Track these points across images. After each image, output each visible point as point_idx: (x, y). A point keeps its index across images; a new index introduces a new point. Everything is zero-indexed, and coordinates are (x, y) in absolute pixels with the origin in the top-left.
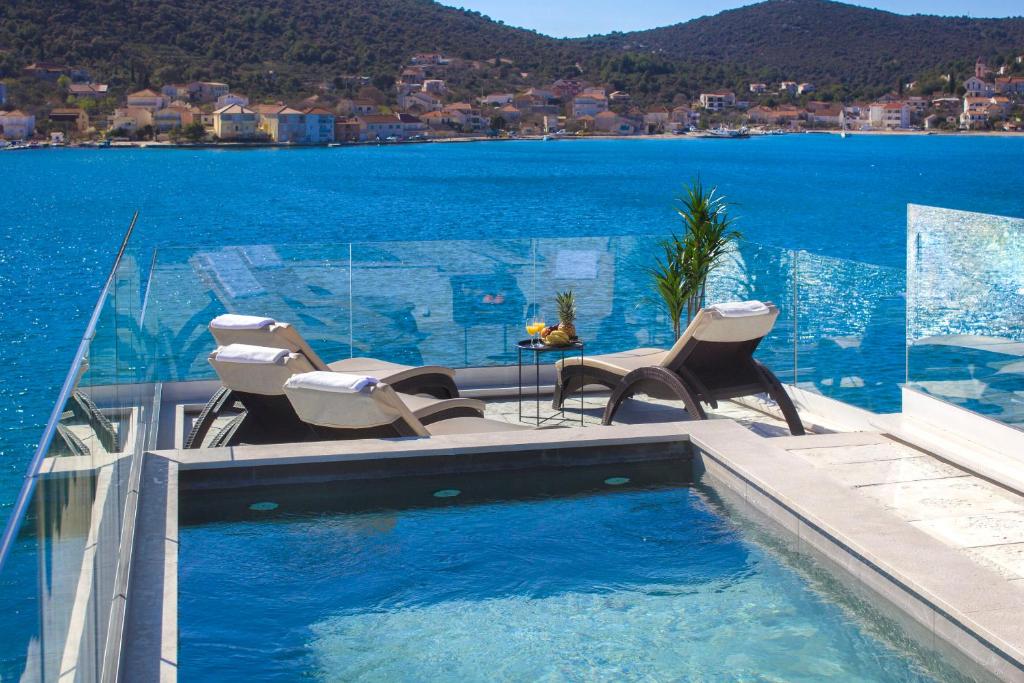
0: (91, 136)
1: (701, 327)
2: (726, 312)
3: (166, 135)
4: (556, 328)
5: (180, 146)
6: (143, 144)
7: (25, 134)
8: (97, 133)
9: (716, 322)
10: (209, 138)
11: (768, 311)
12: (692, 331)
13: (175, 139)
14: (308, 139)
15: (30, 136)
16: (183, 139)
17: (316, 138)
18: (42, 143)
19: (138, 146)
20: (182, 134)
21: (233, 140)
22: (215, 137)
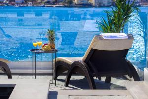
0: (39, 3)
1: (95, 43)
2: (105, 37)
3: (61, 3)
4: (47, 44)
5: (65, 7)
6: (54, 6)
7: (21, 2)
8: (42, 2)
9: (100, 41)
10: (74, 4)
11: (127, 38)
12: (91, 45)
13: (63, 5)
14: (104, 5)
15: (22, 3)
16: (66, 5)
17: (106, 5)
18: (26, 5)
19: (53, 7)
20: (66, 3)
21: (81, 5)
22: (76, 4)
